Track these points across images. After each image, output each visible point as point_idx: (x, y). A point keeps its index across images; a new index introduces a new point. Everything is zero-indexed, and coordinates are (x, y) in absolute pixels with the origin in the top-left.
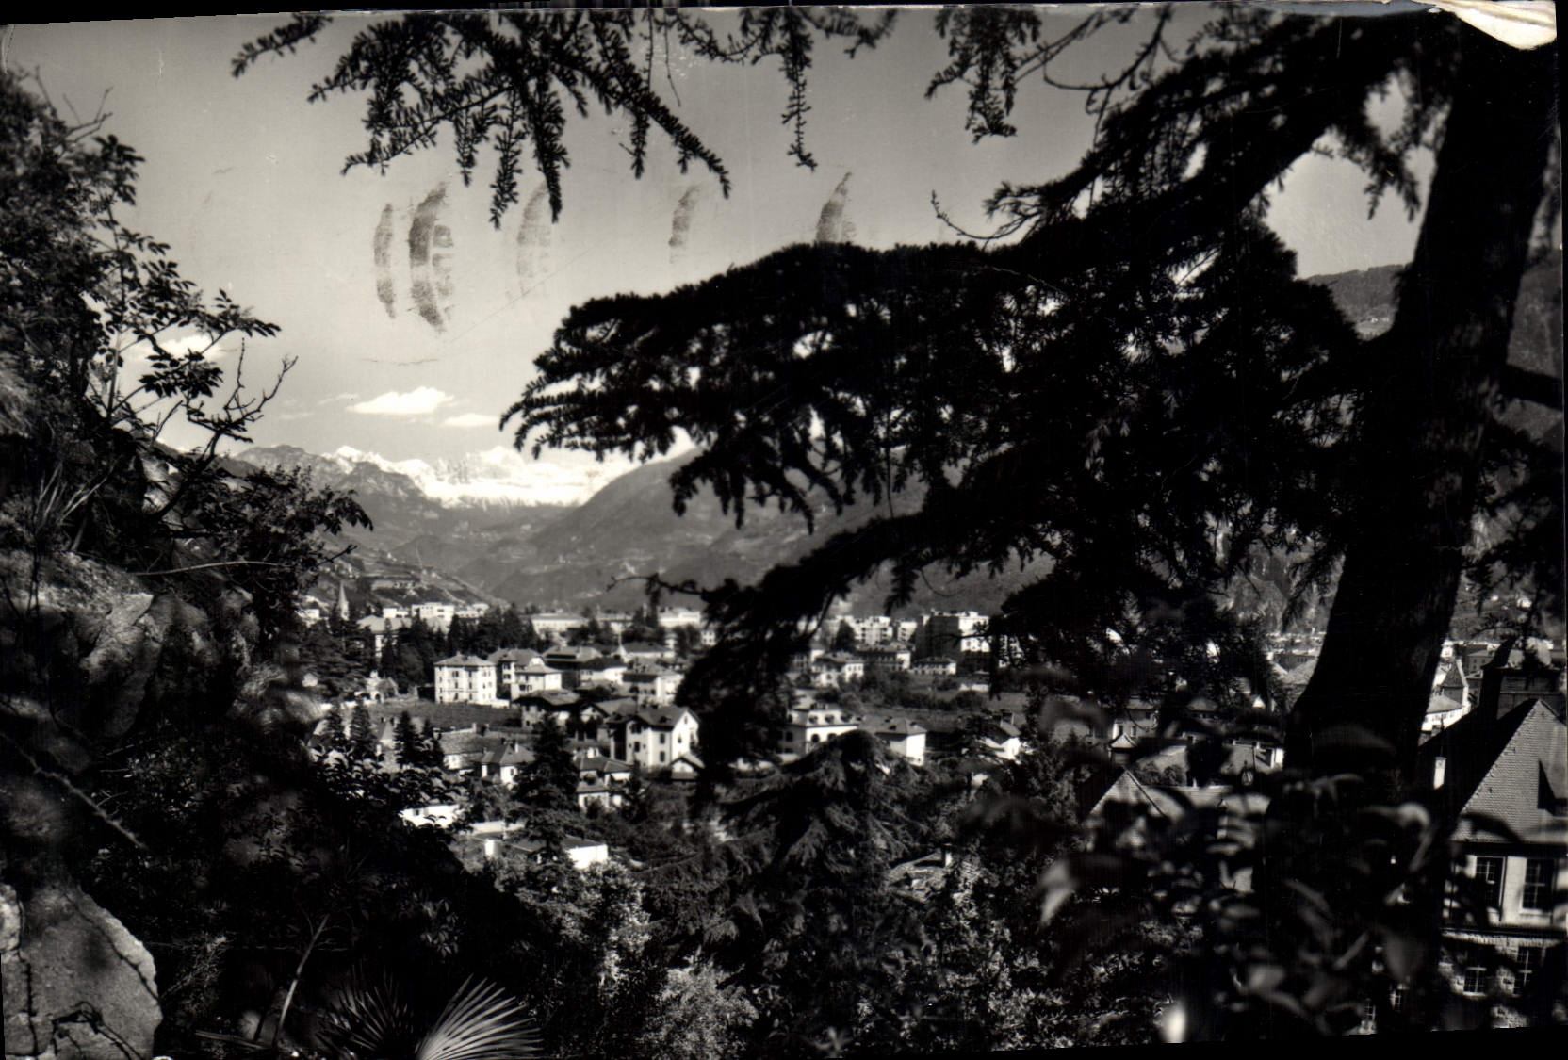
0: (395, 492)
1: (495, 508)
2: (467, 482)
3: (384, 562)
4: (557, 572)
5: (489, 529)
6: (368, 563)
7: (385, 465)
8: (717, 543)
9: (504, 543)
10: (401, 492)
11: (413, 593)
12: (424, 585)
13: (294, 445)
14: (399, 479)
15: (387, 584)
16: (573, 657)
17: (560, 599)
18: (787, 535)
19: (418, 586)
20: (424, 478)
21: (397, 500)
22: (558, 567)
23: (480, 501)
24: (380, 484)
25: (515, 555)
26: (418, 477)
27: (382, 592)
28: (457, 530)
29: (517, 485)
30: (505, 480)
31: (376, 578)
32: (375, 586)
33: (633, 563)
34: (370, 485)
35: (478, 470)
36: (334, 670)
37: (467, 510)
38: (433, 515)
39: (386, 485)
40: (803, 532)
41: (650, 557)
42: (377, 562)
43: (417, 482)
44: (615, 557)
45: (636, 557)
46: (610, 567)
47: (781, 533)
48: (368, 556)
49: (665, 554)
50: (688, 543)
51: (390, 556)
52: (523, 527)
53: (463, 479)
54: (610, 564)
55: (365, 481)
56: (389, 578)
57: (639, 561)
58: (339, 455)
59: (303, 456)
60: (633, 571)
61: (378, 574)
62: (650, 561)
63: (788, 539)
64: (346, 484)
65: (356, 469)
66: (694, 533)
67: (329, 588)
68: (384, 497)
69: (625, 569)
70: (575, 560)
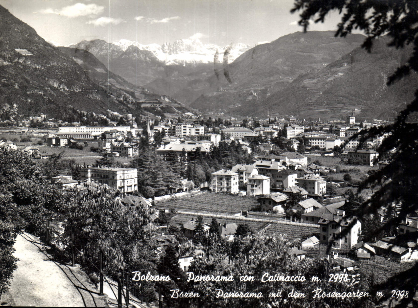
0: (145, 59)
1: (189, 66)
2: (177, 53)
3: (143, 93)
4: (220, 96)
5: (189, 75)
6: (137, 94)
7: (141, 47)
8: (295, 81)
9: (195, 82)
10: (148, 59)
11: (159, 109)
12: (164, 105)
13: (101, 39)
14: (147, 53)
15: (148, 105)
17: (222, 108)
18: (328, 77)
19: (161, 106)
20: (158, 52)
21: (146, 62)
22: (221, 93)
23: (182, 62)
24: (139, 55)
25: (200, 87)
26: (155, 52)
27: (146, 109)
28: (173, 75)
29: (200, 54)
30: (194, 52)
31: (143, 103)
32: (143, 106)
33: (255, 91)
34: (135, 56)
35: (182, 48)
37: (177, 66)
38: (163, 69)
39: (141, 56)
40: (336, 76)
41: (263, 88)
42: (141, 93)
43: (154, 54)
44: (247, 88)
45: (257, 88)
46: (244, 93)
47: (326, 77)
48: (137, 90)
49: (270, 87)
50: (281, 81)
51: (146, 90)
52: (203, 74)
53: (175, 52)
54: (245, 91)
55: (132, 54)
56: (149, 103)
57: (258, 90)
58: (120, 43)
59: (104, 44)
60: (255, 94)
61: (144, 101)
62: (263, 90)
63: (329, 79)
64: (123, 57)
65: (128, 49)
66: (284, 77)
67: (124, 108)
68: (140, 61)
69: (252, 94)
70: (228, 90)
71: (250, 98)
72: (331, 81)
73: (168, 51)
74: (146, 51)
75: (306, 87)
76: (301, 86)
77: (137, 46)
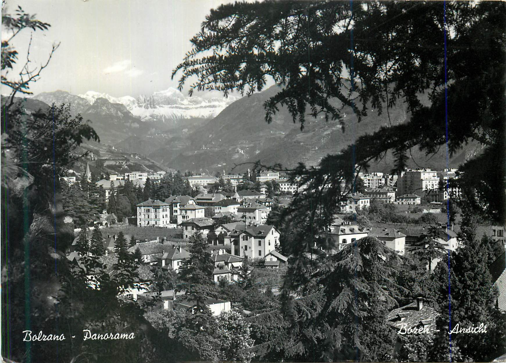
0: (117, 113)
2: (154, 107)
3: (110, 151)
4: (201, 154)
5: (166, 132)
6: (101, 152)
7: (112, 100)
8: (287, 136)
9: (174, 139)
10: (120, 113)
11: (126, 167)
12: (132, 163)
14: (119, 107)
15: (112, 163)
16: (211, 199)
17: (203, 168)
18: (325, 130)
19: (128, 163)
20: (132, 106)
21: (118, 117)
22: (202, 152)
23: (161, 117)
24: (109, 109)
25: (180, 146)
26: (129, 105)
27: (109, 167)
28: (149, 133)
29: (181, 108)
30: (174, 106)
31: (106, 160)
32: (106, 164)
33: (242, 149)
34: (104, 111)
36: (83, 210)
38: (137, 125)
39: (112, 110)
40: (334, 128)
41: (252, 145)
42: (107, 151)
43: (128, 108)
44: (233, 145)
45: (244, 146)
46: (230, 151)
47: (322, 129)
48: (102, 148)
49: (259, 144)
50: (272, 136)
51: (113, 148)
52: (184, 130)
53: (152, 106)
54: (230, 149)
55: (101, 108)
56: (113, 160)
57: (245, 147)
58: (87, 95)
59: (67, 96)
60: (242, 152)
61: (107, 158)
62: (251, 147)
63: (325, 133)
64: (90, 111)
65: (96, 102)
66: (276, 131)
67: (81, 166)
68: (111, 116)
69: (238, 152)
70: (211, 147)
71: (236, 156)
72: (329, 134)
73: (144, 105)
74: (118, 104)
75: (300, 142)
76: (295, 140)
77: (107, 98)
